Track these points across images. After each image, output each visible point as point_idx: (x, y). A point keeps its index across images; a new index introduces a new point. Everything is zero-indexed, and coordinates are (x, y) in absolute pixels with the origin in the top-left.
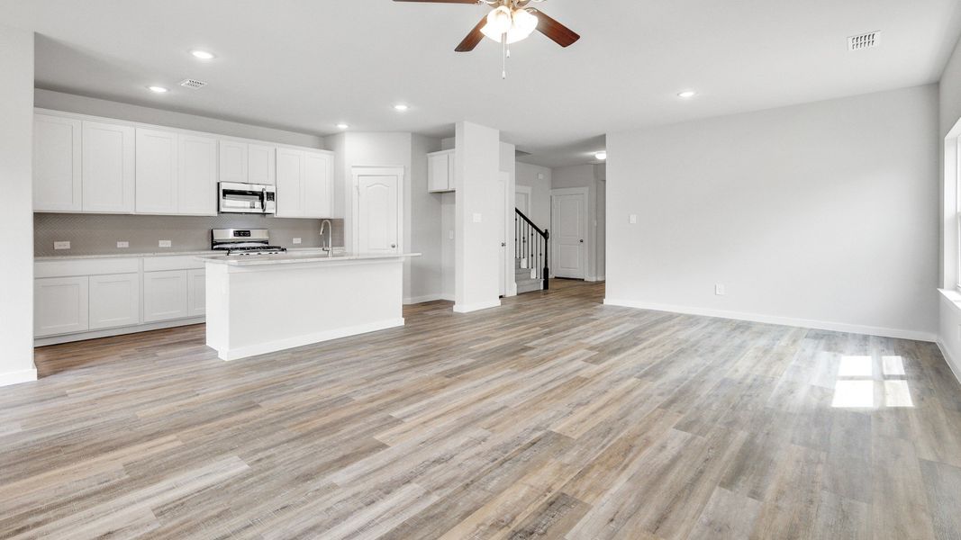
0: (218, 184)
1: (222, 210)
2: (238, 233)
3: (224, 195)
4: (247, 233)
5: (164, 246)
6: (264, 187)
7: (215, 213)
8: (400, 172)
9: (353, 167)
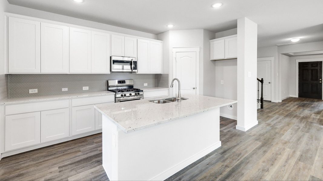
0: (111, 57)
1: (113, 70)
2: (120, 82)
3: (113, 63)
4: (123, 82)
5: (86, 89)
6: (132, 58)
7: (109, 72)
8: (197, 49)
9: (173, 48)
